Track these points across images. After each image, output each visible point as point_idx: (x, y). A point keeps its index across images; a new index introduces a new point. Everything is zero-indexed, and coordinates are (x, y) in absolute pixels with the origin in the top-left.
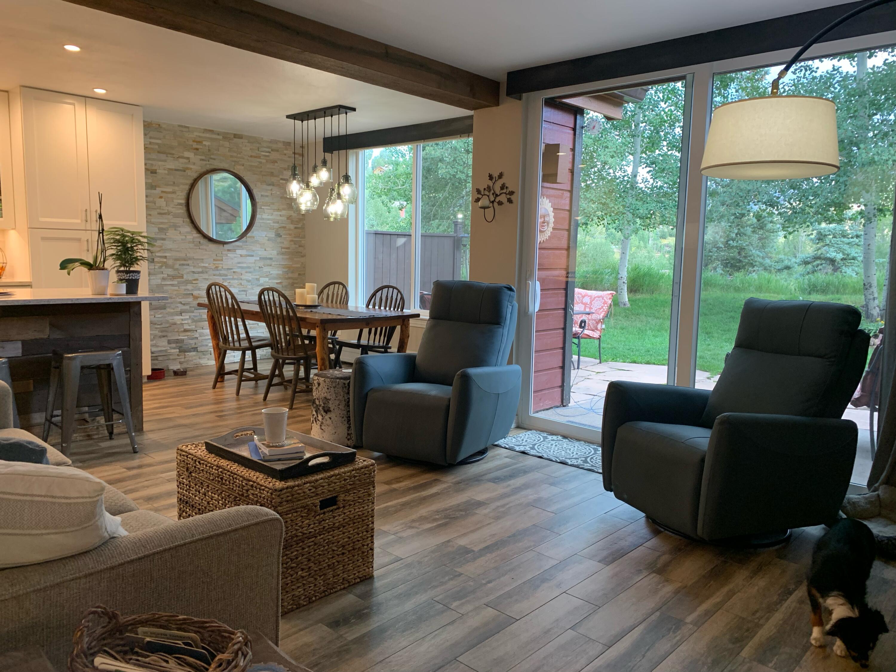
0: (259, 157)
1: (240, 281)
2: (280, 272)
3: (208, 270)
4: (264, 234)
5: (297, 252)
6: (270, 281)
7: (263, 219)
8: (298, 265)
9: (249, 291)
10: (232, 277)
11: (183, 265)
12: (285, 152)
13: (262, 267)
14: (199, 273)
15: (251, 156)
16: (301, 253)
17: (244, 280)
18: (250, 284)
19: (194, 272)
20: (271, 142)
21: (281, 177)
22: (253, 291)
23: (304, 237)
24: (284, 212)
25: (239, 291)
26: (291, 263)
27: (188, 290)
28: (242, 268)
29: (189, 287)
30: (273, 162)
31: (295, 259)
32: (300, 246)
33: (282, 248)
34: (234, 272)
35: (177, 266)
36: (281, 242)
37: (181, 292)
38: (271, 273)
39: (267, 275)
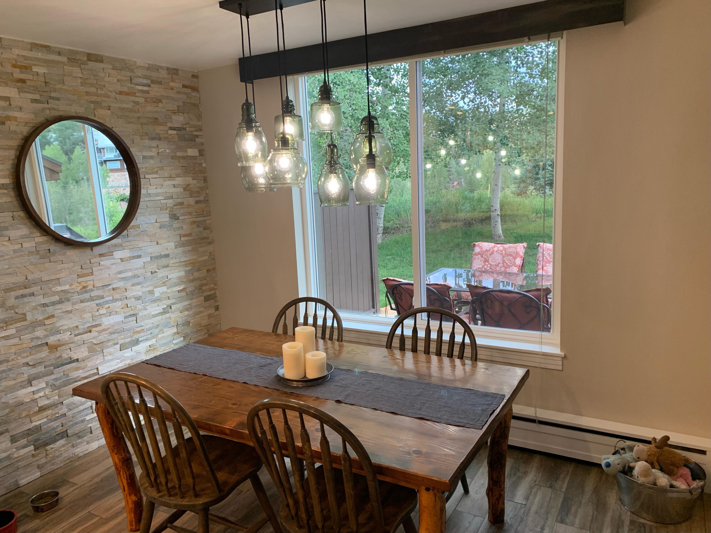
0: (134, 94)
1: (125, 302)
2: (183, 273)
3: (69, 295)
4: (153, 219)
5: (202, 239)
6: (169, 291)
7: (151, 195)
8: (206, 258)
9: (141, 314)
10: (111, 298)
11: (23, 296)
12: (172, 84)
13: (155, 272)
14: (54, 304)
15: (121, 93)
16: (208, 238)
17: (130, 298)
19: (45, 305)
20: (149, 68)
21: (169, 125)
23: (209, 214)
24: (178, 181)
25: (126, 317)
26: (195, 257)
27: (38, 338)
28: (125, 279)
29: (40, 332)
30: (155, 102)
31: (200, 249)
32: (205, 229)
33: (181, 236)
34: (113, 289)
35: (11, 302)
36: (179, 228)
37: (25, 345)
38: (169, 277)
39: (164, 283)
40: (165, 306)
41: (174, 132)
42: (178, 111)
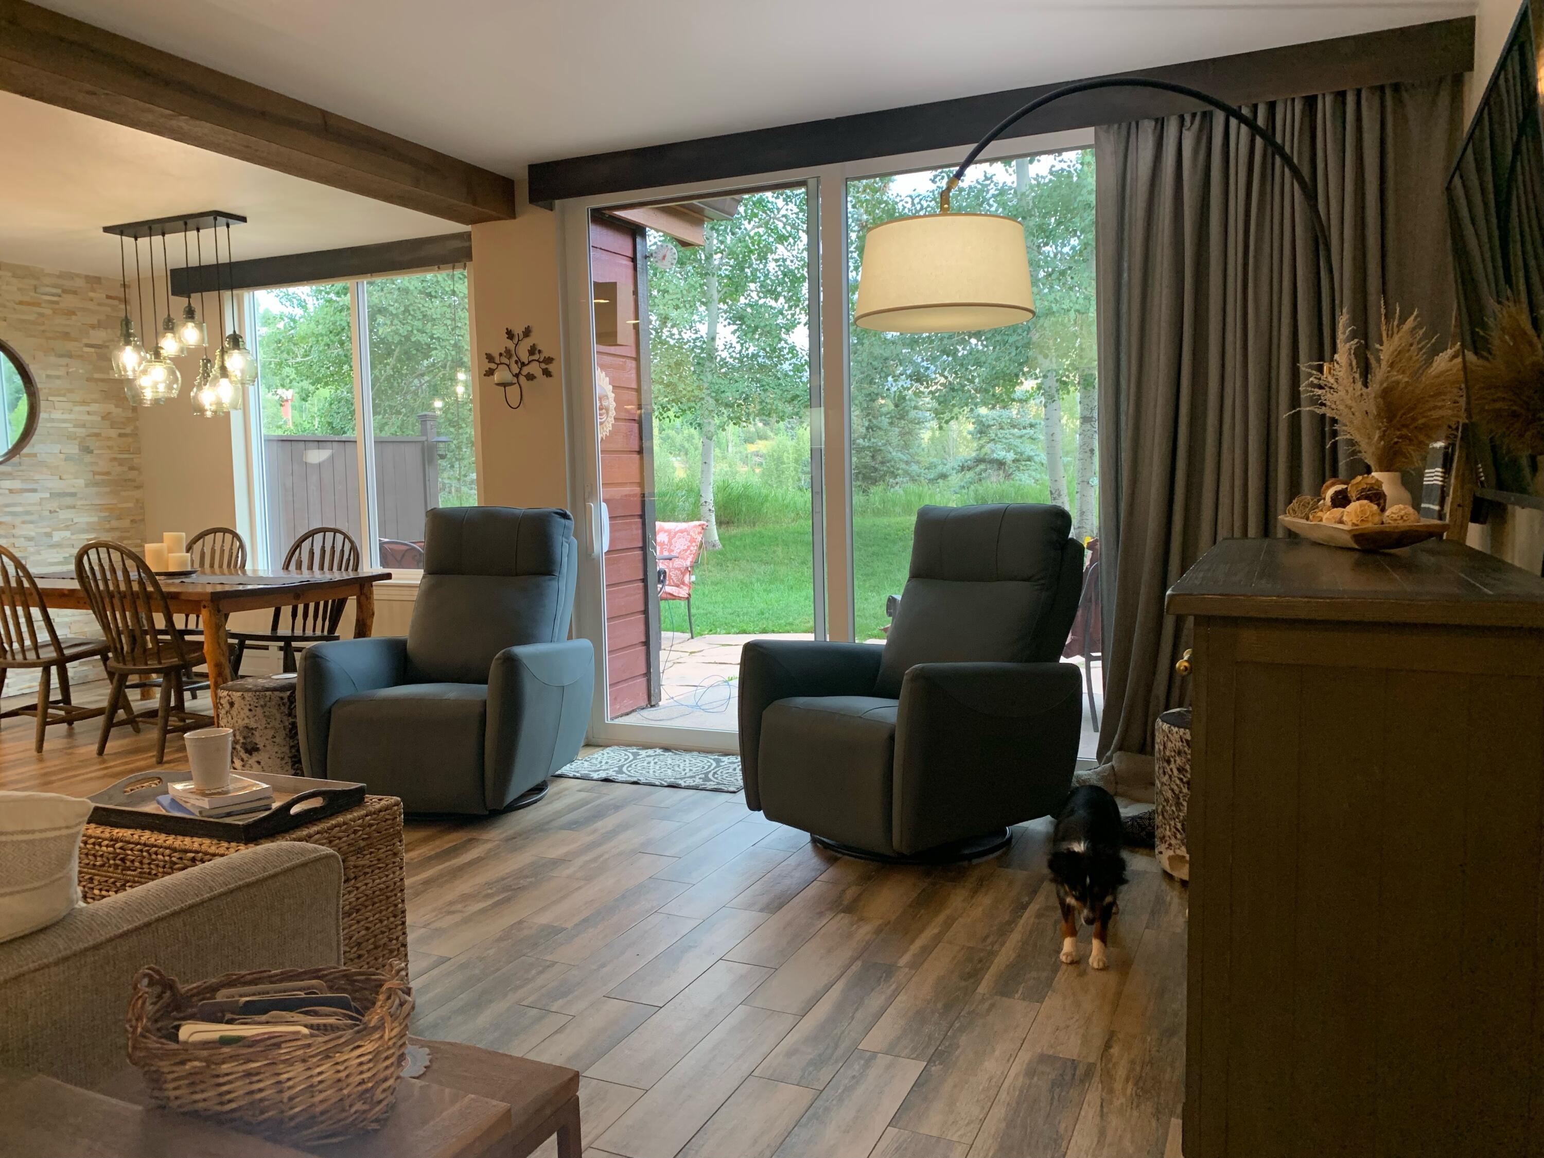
0: (38, 305)
2: (95, 519)
4: (56, 448)
5: (125, 480)
6: (74, 537)
7: (53, 420)
8: (131, 505)
12: (91, 294)
13: (55, 512)
15: (21, 303)
16: (134, 481)
18: (32, 543)
20: (61, 276)
21: (85, 341)
22: (38, 558)
23: (138, 451)
24: (94, 407)
26: (115, 501)
28: (14, 514)
30: (66, 314)
31: (123, 494)
32: (132, 468)
33: (95, 473)
36: (91, 463)
38: (75, 521)
39: (67, 526)
40: (67, 555)
41: (92, 350)
42: (99, 325)
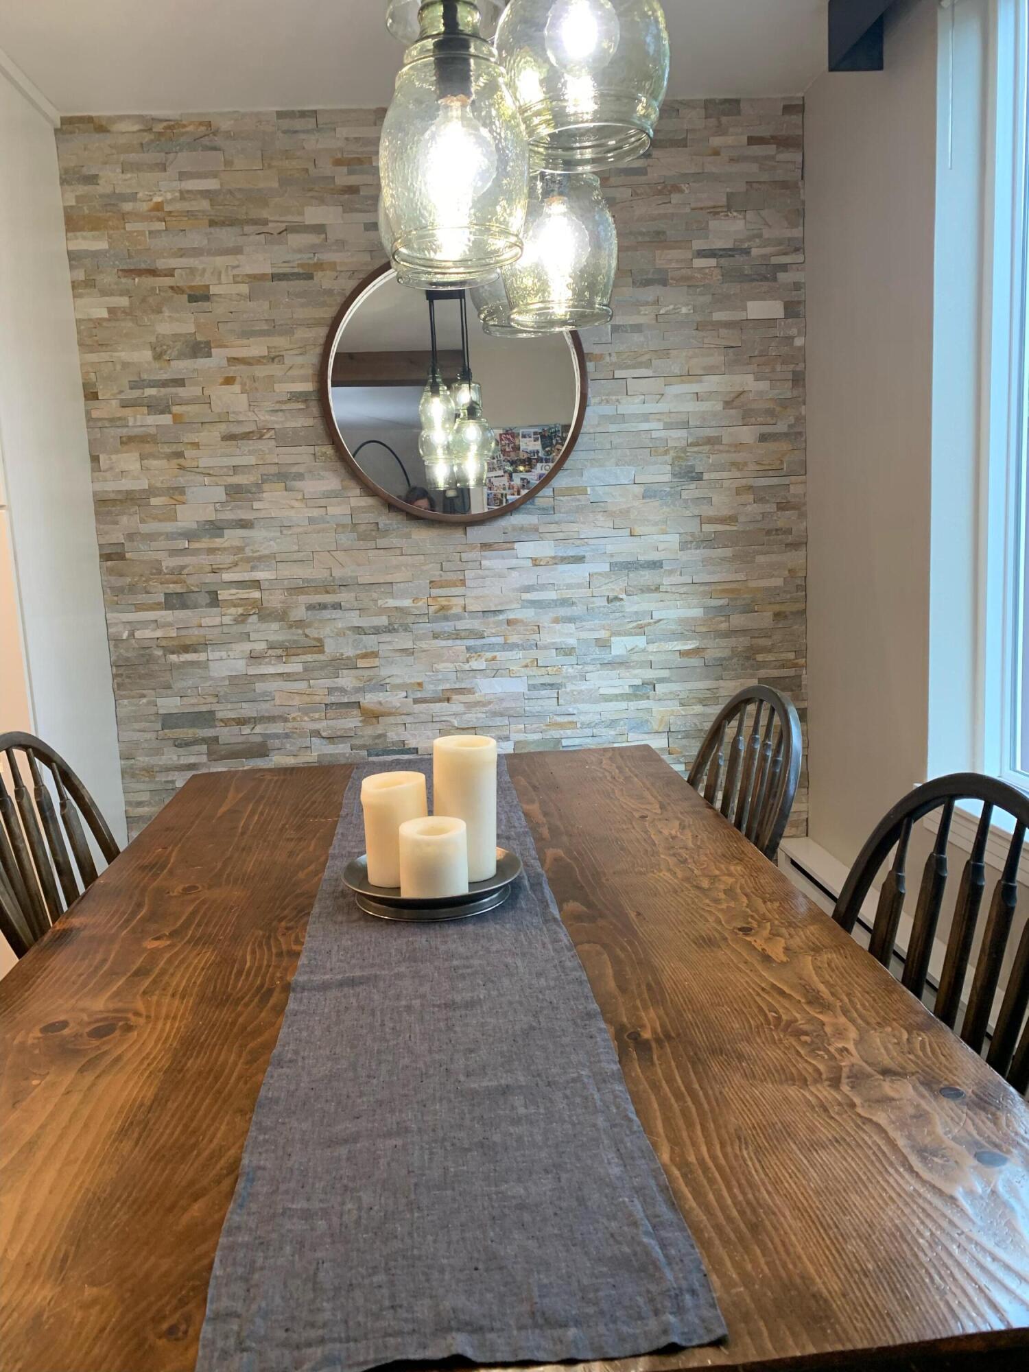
1: (534, 653)
2: (697, 612)
3: (410, 619)
4: (625, 474)
5: (769, 532)
7: (622, 418)
8: (779, 582)
9: (570, 687)
10: (500, 640)
11: (323, 607)
12: (716, 141)
13: (617, 599)
14: (377, 631)
16: (788, 532)
17: (545, 648)
18: (572, 659)
19: (360, 630)
21: (698, 245)
22: (584, 686)
23: (801, 469)
24: (712, 383)
25: (532, 687)
26: (742, 576)
27: (342, 690)
28: (534, 604)
29: (347, 680)
30: (660, 193)
31: (761, 559)
32: (781, 507)
33: (703, 520)
34: (509, 622)
35: (299, 613)
36: (697, 501)
37: (317, 699)
38: (656, 616)
39: (641, 627)
40: (639, 682)
41: (712, 262)
42: (732, 205)
